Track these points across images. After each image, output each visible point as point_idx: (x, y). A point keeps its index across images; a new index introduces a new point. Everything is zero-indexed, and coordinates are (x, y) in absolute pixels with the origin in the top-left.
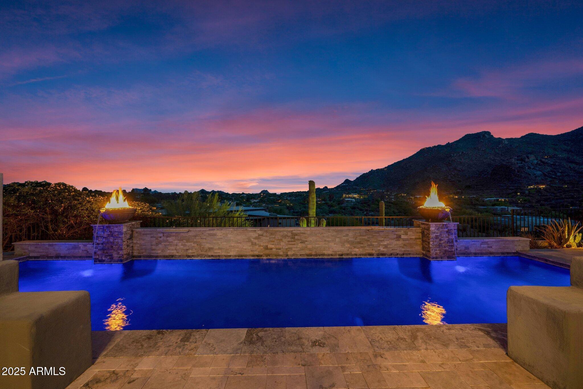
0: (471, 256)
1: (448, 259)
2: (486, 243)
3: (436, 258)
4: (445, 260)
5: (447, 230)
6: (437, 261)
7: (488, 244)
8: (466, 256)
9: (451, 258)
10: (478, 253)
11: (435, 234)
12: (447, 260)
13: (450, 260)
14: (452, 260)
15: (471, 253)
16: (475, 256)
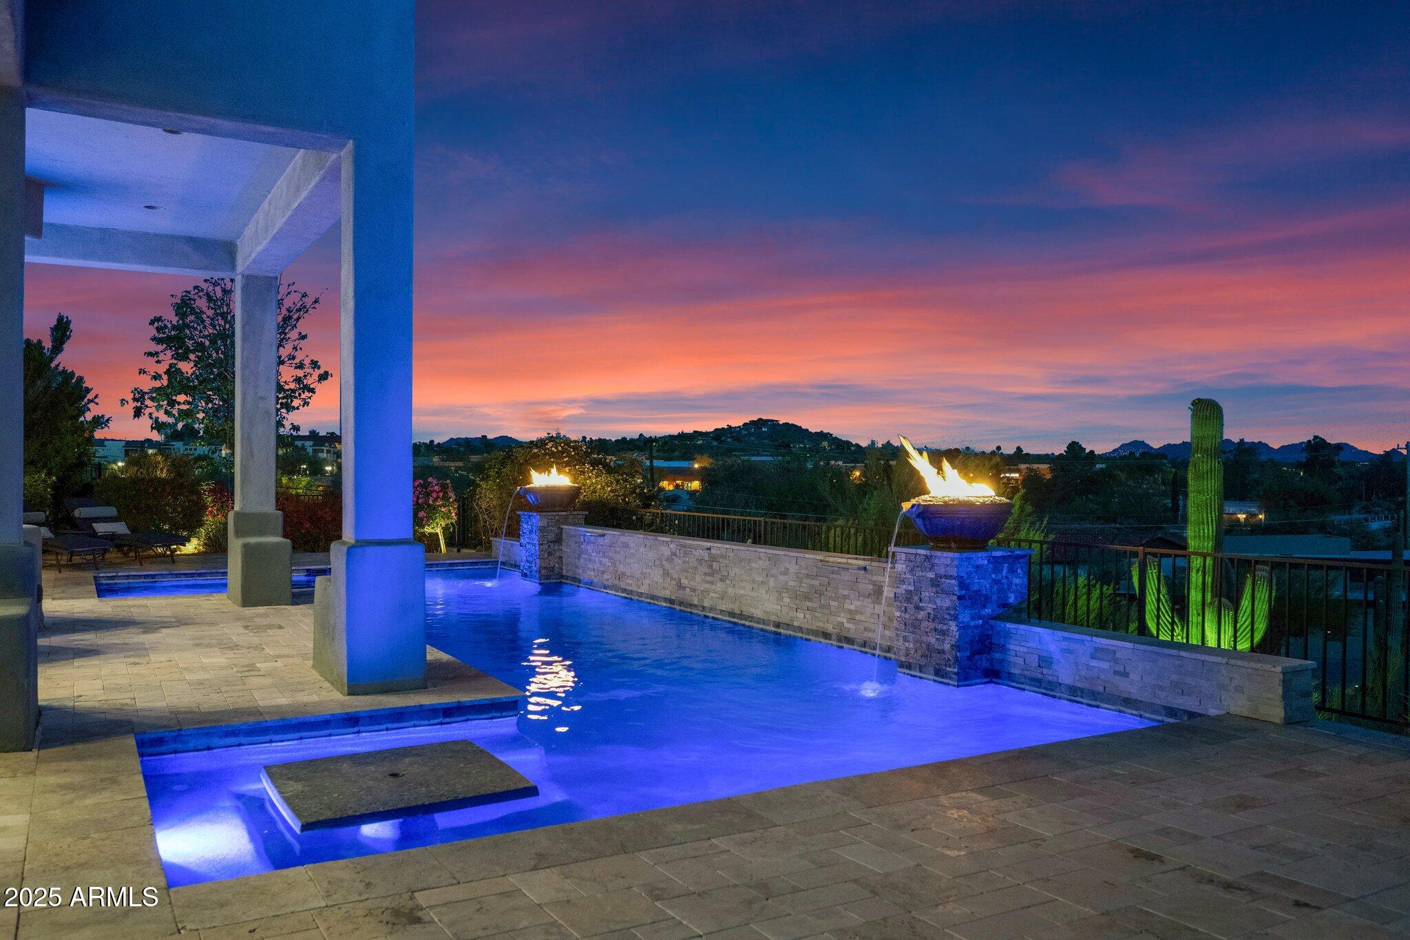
0: (1058, 695)
1: (936, 678)
2: (1111, 655)
3: (909, 667)
4: (930, 680)
5: (931, 575)
6: (911, 675)
7: (1116, 661)
8: (1043, 694)
9: (942, 677)
10: (1082, 690)
11: (904, 587)
12: (934, 681)
13: (941, 682)
14: (944, 683)
15: (1060, 684)
16: (1072, 698)
